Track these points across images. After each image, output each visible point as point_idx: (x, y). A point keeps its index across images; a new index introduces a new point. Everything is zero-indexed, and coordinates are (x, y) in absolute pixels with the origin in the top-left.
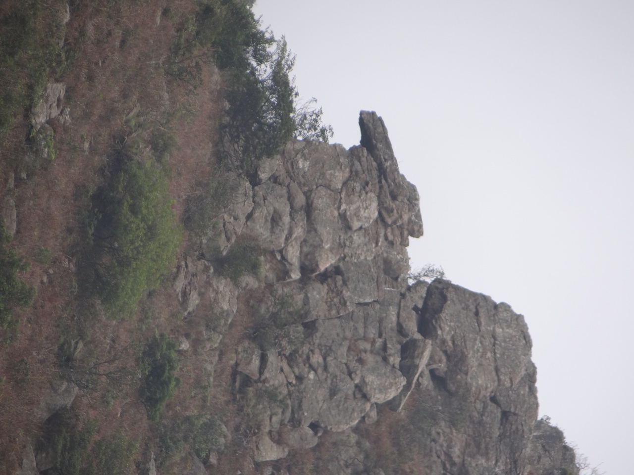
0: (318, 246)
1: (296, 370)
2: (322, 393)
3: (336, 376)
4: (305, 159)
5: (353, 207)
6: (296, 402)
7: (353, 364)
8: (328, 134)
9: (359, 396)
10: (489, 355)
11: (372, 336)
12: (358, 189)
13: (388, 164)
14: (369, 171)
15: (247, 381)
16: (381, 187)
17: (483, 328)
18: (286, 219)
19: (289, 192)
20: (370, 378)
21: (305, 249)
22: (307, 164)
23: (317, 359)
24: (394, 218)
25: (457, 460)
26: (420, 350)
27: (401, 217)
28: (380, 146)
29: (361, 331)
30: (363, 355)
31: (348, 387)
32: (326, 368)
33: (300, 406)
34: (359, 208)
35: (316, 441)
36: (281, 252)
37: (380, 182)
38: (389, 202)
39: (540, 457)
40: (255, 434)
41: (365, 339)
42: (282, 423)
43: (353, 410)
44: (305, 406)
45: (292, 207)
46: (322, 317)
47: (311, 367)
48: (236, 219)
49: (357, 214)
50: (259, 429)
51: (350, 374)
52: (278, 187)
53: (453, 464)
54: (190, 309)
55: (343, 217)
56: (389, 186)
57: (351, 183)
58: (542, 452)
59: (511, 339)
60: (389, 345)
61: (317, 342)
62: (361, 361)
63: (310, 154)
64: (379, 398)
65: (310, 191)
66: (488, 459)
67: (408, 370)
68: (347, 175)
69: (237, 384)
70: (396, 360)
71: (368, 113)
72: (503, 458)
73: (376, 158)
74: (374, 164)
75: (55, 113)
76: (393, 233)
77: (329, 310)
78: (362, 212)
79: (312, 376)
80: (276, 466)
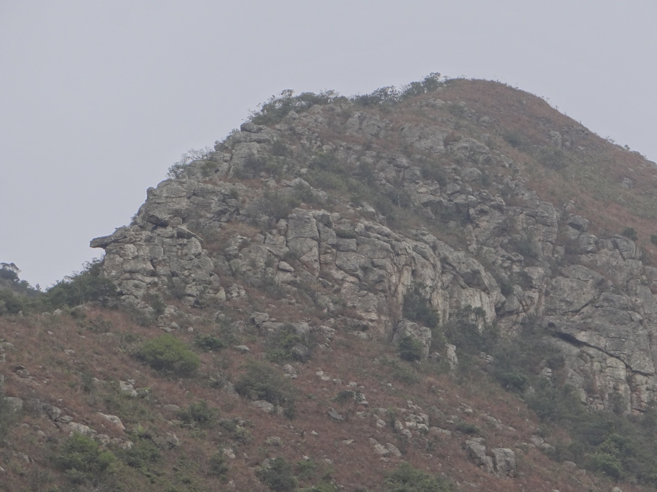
0: (145, 269)
1: (191, 281)
2: (199, 272)
3: (193, 265)
4: (112, 272)
5: (130, 254)
6: (203, 282)
7: (187, 258)
9: (199, 257)
10: (174, 200)
11: (176, 249)
12: (123, 252)
13: (113, 239)
14: (116, 246)
15: (197, 302)
16: (122, 242)
17: (164, 201)
18: (136, 282)
19: (125, 280)
20: (193, 252)
21: (145, 274)
22: (113, 271)
23: (186, 273)
24: (133, 238)
25: (212, 215)
26: (182, 231)
27: (133, 235)
28: (105, 241)
29: (175, 254)
30: (184, 253)
31: (196, 260)
32: (190, 269)
33: (204, 281)
34: (130, 252)
35: (216, 275)
36: (147, 284)
37: (120, 242)
38: (127, 239)
40: (217, 301)
41: (177, 252)
42: (211, 289)
43: (205, 259)
44: (204, 279)
45: (130, 279)
46: (169, 269)
47: (189, 275)
48: (138, 303)
49: (133, 253)
50: (215, 299)
51: (192, 260)
52: (123, 284)
53: (214, 217)
54: (177, 326)
55: (133, 258)
56: (121, 239)
57: (121, 254)
60: (180, 243)
61: (180, 272)
62: (186, 255)
63: (109, 270)
64: (200, 248)
65: (124, 271)
66: (212, 203)
67: (189, 236)
68: (118, 256)
69: (198, 306)
70: (185, 241)
71: (91, 244)
72: (211, 197)
73: (110, 243)
74: (113, 244)
75: (131, 386)
76: (138, 238)
77: (167, 266)
78: (132, 251)
79: (193, 275)
80: (227, 292)
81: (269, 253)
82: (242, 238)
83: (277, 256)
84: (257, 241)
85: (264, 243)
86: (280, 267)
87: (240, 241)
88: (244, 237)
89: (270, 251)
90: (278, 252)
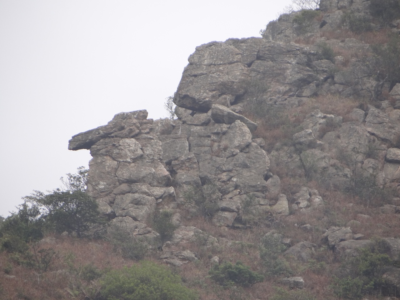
0: (153, 175)
1: (231, 189)
2: (246, 173)
3: (235, 164)
4: (99, 184)
5: (129, 154)
6: (251, 189)
7: (227, 153)
8: (83, 170)
9: (247, 150)
11: (210, 142)
12: (118, 151)
13: (101, 132)
14: (106, 144)
15: (238, 220)
16: (116, 136)
18: (136, 195)
19: (119, 194)
20: (236, 143)
21: (155, 184)
22: (101, 183)
23: (224, 176)
24: (135, 128)
26: (219, 111)
27: (134, 124)
28: (90, 137)
29: (207, 149)
30: (221, 147)
31: (242, 157)
32: (230, 171)
33: (254, 187)
34: (130, 150)
35: (276, 177)
36: (157, 199)
37: (113, 137)
38: (125, 132)
39: (286, 36)
40: (271, 215)
41: (211, 146)
42: (265, 198)
43: (256, 153)
44: (254, 184)
45: (129, 192)
46: (198, 173)
47: (229, 180)
48: (136, 228)
49: (133, 152)
51: (234, 155)
52: (116, 201)
54: (193, 256)
55: (134, 160)
56: (115, 131)
57: (114, 155)
58: (282, 35)
59: (212, 55)
60: (216, 131)
61: (213, 176)
62: (225, 149)
63: (95, 181)
64: (248, 137)
65: (119, 181)
67: (231, 119)
68: (109, 158)
69: (240, 226)
70: (225, 127)
71: (70, 145)
72: (286, 59)
73: (98, 139)
74: (101, 140)
76: (145, 129)
77: (194, 168)
78: (132, 148)
79: (235, 179)
80: (292, 201)
81: (372, 137)
82: (325, 117)
83: (384, 140)
84: (352, 120)
85: (364, 121)
86: (388, 157)
87: (322, 121)
88: (328, 115)
89: (373, 134)
90: (386, 134)
